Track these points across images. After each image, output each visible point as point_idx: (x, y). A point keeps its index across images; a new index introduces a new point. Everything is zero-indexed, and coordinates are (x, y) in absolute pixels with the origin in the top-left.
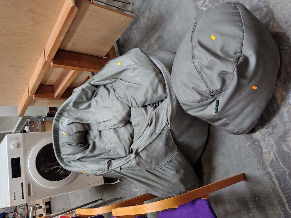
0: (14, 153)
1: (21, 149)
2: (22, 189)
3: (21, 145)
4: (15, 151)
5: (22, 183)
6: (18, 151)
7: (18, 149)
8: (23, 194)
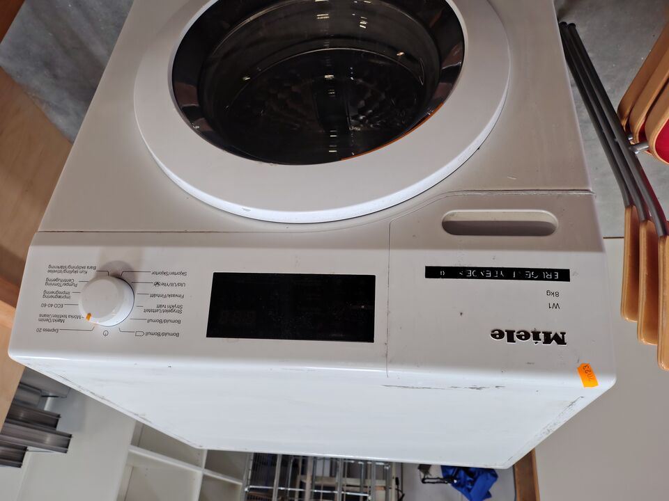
0: (172, 309)
1: (151, 258)
2: (480, 273)
3: (119, 255)
4: (153, 303)
5: (432, 272)
6: (162, 279)
7: (141, 277)
8: (520, 274)
